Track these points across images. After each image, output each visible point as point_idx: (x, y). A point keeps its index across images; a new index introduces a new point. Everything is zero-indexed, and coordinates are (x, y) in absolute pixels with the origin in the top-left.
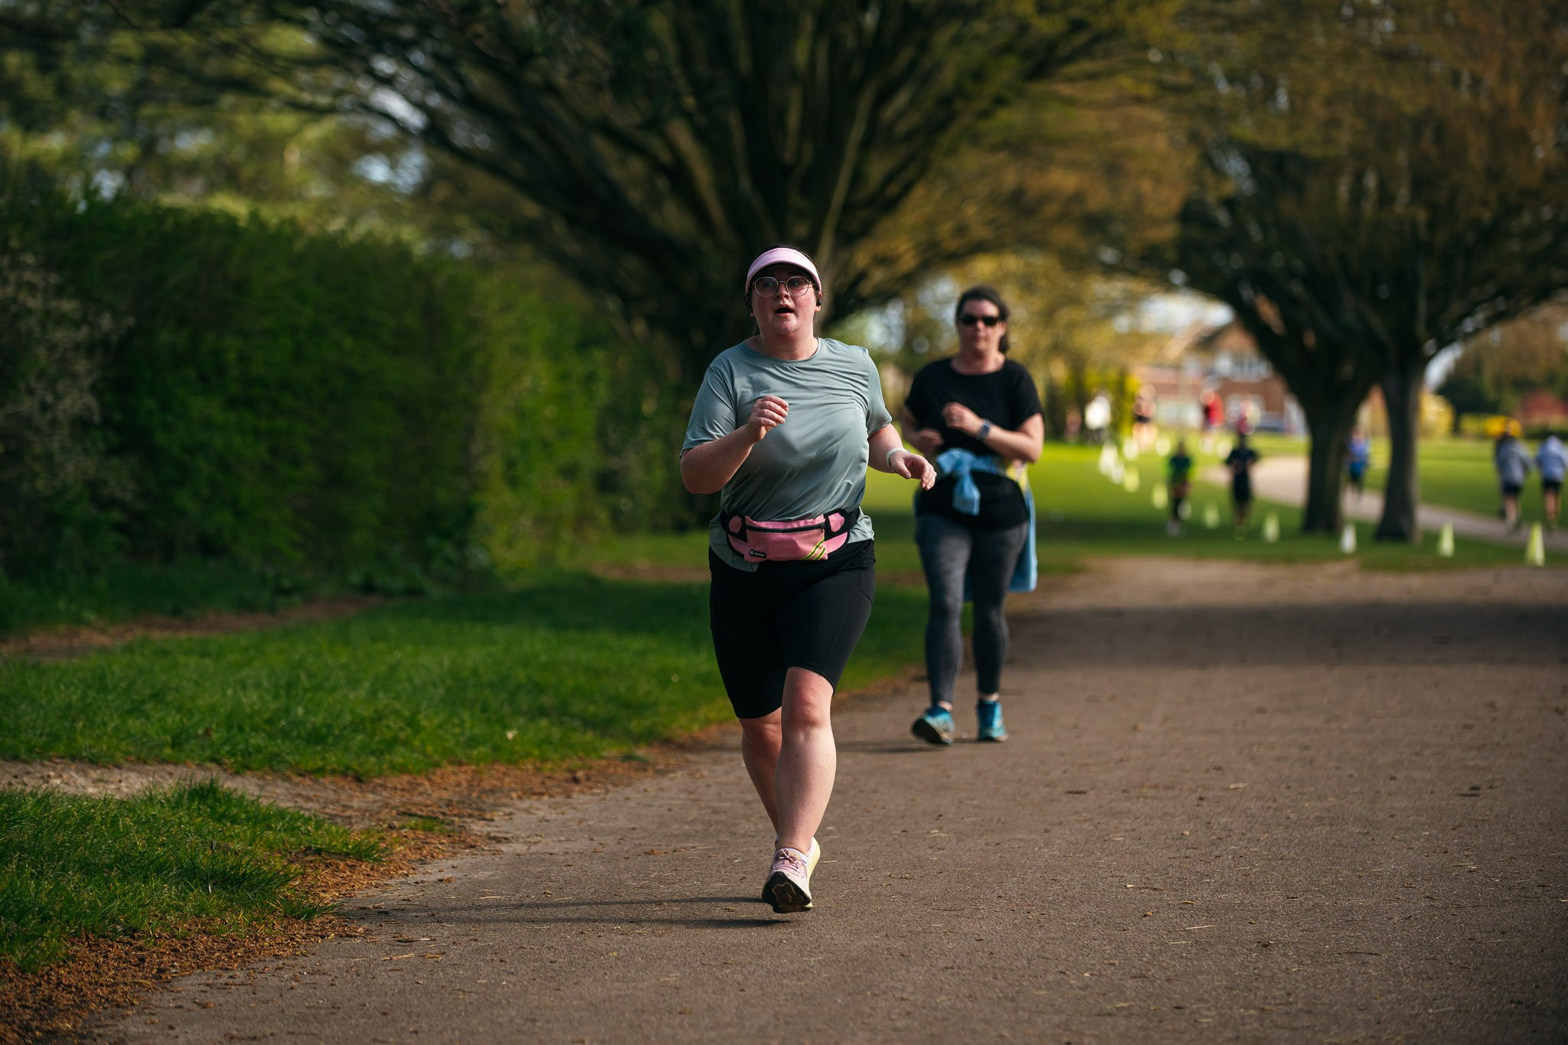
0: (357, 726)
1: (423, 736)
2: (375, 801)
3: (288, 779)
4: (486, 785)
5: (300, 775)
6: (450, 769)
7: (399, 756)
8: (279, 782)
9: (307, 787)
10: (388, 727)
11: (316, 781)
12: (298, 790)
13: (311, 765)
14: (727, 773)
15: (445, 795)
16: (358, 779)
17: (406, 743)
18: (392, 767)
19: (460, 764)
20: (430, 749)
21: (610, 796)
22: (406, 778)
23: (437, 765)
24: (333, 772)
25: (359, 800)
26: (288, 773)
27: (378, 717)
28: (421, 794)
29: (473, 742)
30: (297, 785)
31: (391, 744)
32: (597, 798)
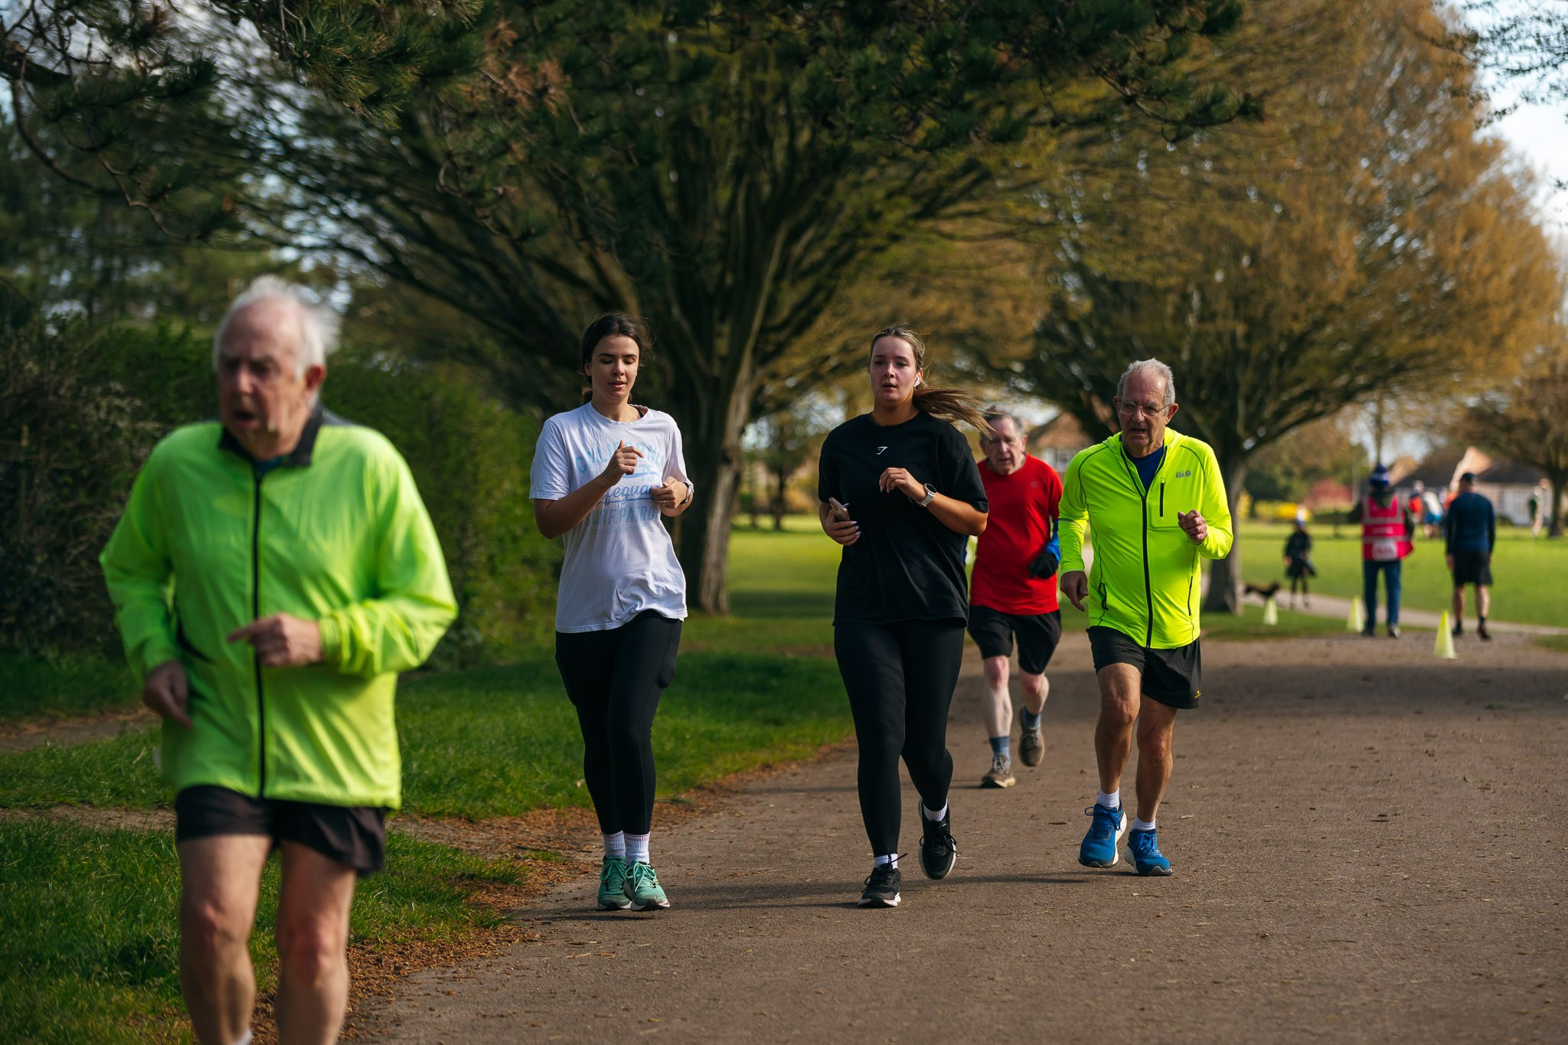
0: (459, 778)
1: (513, 784)
2: (489, 839)
3: (415, 821)
4: (571, 824)
5: (424, 817)
6: (538, 812)
7: (497, 801)
8: (409, 823)
9: (430, 827)
10: (485, 778)
11: (437, 822)
12: (424, 830)
13: (432, 810)
14: (761, 813)
15: (541, 832)
16: (470, 821)
17: (500, 791)
18: (495, 810)
19: (545, 808)
20: (520, 796)
21: (675, 832)
22: (506, 819)
23: (527, 809)
24: (450, 815)
25: (477, 838)
26: (415, 816)
27: (474, 772)
28: (521, 832)
29: (551, 790)
30: (423, 825)
31: (490, 791)
32: (666, 834)
